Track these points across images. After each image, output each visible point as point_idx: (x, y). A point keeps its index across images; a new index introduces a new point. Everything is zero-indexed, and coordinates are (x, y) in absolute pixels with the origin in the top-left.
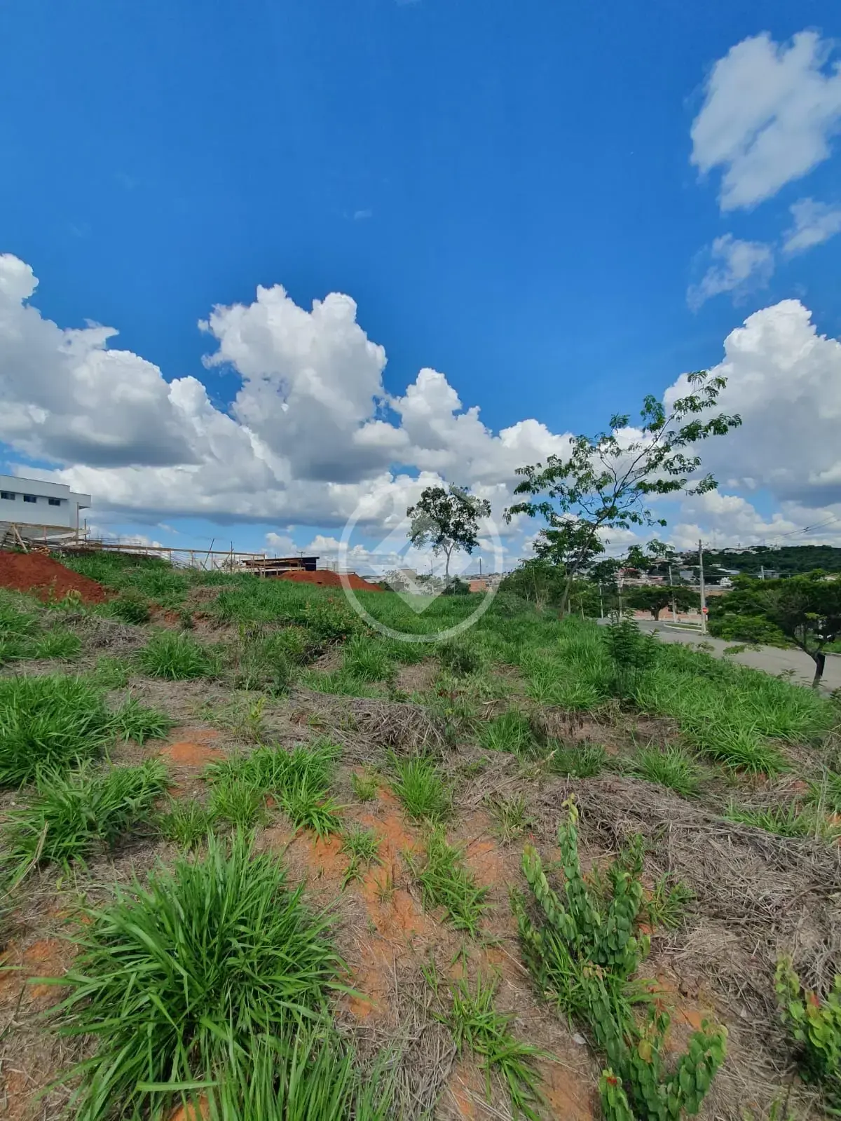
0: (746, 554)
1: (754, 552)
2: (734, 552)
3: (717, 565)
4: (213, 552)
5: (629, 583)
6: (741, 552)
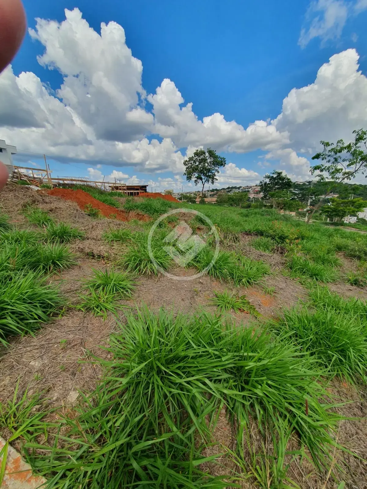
0: (304, 184)
1: (307, 184)
2: (299, 183)
3: (292, 189)
4: (104, 183)
5: (255, 197)
6: (302, 184)
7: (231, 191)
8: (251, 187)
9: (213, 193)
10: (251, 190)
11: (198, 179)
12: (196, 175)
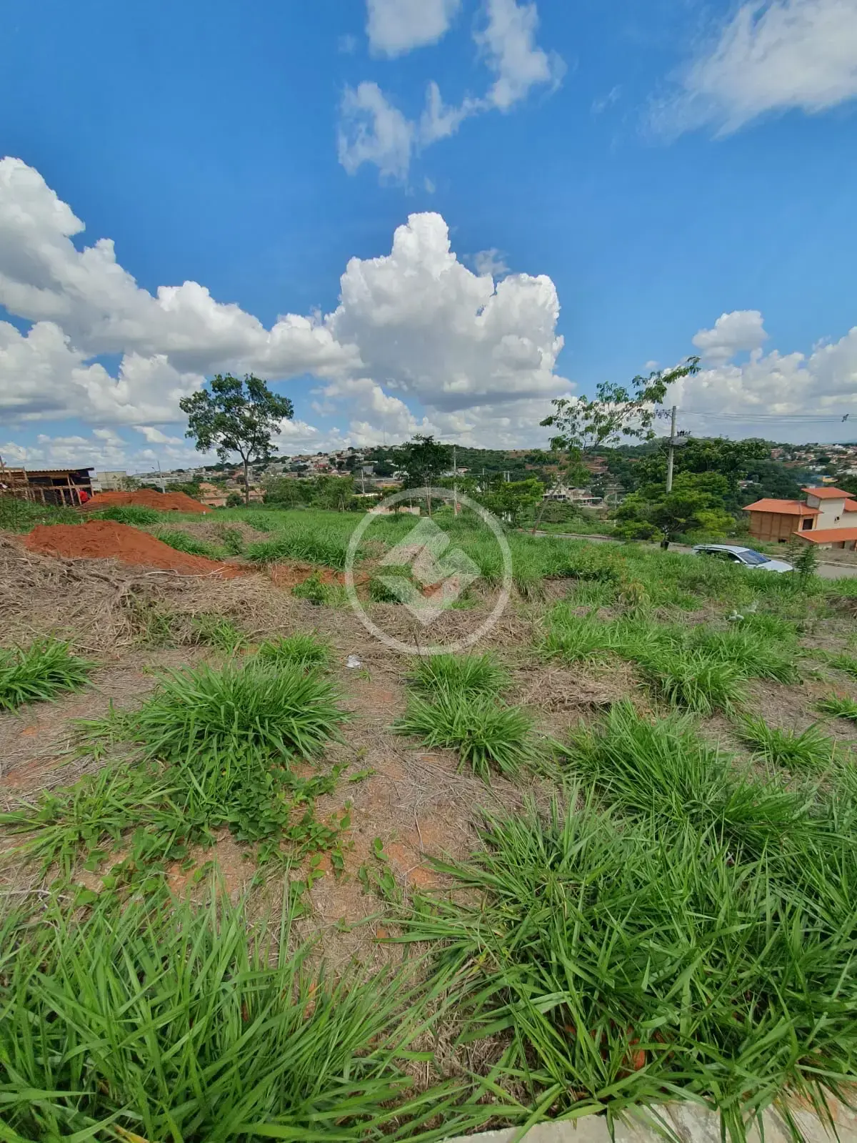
7: (265, 467)
8: (308, 458)
9: (220, 473)
10: (312, 465)
11: (227, 447)
12: (223, 437)
